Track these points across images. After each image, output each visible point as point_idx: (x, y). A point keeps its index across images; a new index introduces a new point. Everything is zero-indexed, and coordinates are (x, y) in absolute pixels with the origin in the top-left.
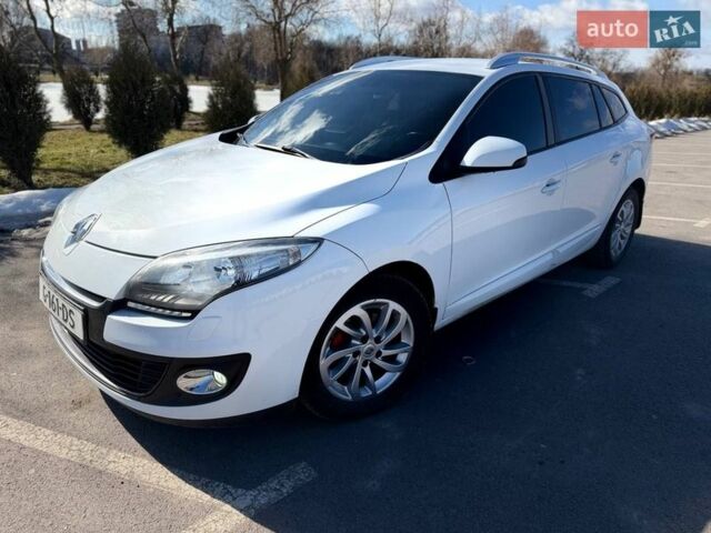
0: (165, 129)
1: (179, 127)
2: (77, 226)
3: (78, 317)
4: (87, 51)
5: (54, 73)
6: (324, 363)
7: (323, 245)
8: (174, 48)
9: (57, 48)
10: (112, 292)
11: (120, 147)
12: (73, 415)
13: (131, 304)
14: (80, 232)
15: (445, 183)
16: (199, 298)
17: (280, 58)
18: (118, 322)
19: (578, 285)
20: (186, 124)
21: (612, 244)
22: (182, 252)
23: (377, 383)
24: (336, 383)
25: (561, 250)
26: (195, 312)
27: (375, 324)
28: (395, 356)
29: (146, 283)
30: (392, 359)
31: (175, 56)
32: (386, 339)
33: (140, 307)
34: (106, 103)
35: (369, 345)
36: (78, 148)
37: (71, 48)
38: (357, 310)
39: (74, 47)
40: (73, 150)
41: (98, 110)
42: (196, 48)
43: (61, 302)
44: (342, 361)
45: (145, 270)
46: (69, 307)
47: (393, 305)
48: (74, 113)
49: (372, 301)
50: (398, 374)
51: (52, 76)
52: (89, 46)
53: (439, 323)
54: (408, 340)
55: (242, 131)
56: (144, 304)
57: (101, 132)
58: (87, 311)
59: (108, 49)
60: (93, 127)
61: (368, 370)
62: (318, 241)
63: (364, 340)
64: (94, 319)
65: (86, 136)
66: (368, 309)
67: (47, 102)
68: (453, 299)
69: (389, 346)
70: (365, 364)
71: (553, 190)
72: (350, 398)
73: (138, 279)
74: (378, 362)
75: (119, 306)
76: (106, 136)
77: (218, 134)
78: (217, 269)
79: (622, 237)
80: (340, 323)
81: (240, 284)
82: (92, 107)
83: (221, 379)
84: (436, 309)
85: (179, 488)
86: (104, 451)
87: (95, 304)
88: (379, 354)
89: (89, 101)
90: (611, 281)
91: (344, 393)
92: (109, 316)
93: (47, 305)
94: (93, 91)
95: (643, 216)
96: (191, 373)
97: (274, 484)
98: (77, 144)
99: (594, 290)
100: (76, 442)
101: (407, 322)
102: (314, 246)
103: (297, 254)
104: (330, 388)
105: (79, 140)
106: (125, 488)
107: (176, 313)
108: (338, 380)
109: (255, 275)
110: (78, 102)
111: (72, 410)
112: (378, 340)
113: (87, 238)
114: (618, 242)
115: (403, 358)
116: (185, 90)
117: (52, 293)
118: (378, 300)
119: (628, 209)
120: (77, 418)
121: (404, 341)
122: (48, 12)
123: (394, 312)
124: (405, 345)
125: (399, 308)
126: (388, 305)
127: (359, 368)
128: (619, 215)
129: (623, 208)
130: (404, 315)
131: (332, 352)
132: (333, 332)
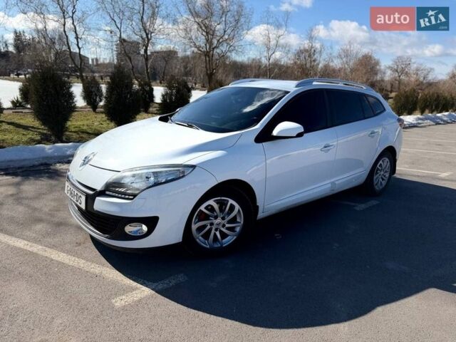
0: (138, 112)
1: (147, 111)
2: (86, 158)
3: (83, 199)
4: (97, 65)
5: (78, 78)
6: (194, 227)
7: (196, 169)
8: (147, 66)
9: (81, 65)
10: (99, 187)
11: (111, 121)
12: (76, 248)
13: (107, 193)
14: (87, 160)
15: (264, 143)
16: (138, 189)
17: (209, 72)
18: (101, 200)
19: (353, 204)
20: (151, 109)
21: (375, 183)
22: (131, 170)
23: (224, 241)
24: (200, 238)
25: (337, 183)
26: (135, 196)
27: (222, 210)
28: (234, 227)
29: (114, 183)
30: (232, 229)
31: (147, 70)
32: (228, 218)
33: (111, 193)
34: (105, 98)
35: (219, 220)
36: (88, 122)
37: (88, 63)
38: (211, 202)
39: (90, 62)
40: (86, 123)
41: (101, 101)
42: (162, 64)
43: (76, 192)
44: (205, 226)
45: (114, 177)
46: (79, 194)
47: (231, 201)
48: (87, 102)
49: (219, 198)
50: (235, 237)
51: (76, 79)
52: (99, 63)
53: (261, 215)
54: (241, 220)
55: (171, 116)
56: (113, 192)
57: (102, 113)
58: (87, 196)
59: (110, 64)
60: (98, 110)
61: (218, 233)
62: (193, 167)
63: (216, 217)
64: (90, 199)
65: (92, 114)
66: (217, 202)
67: (75, 97)
68: (269, 203)
69: (229, 222)
70: (216, 230)
71: (329, 150)
72: (208, 246)
73: (111, 180)
74: (224, 230)
75: (102, 193)
76: (104, 115)
77: (159, 117)
78: (147, 177)
79: (383, 179)
80: (202, 208)
81: (156, 184)
82: (98, 99)
83: (145, 228)
84: (258, 207)
85: (122, 280)
86: (90, 264)
87: (91, 192)
88: (224, 226)
89: (96, 95)
90: (374, 202)
91: (206, 244)
92: (97, 198)
93: (68, 195)
94: (99, 90)
95: (397, 168)
96: (131, 224)
97: (167, 281)
98: (88, 120)
99: (361, 207)
100: (77, 259)
101: (239, 210)
102: (191, 169)
103: (183, 172)
104: (198, 240)
105: (90, 117)
106: (98, 278)
107: (127, 197)
108: (202, 236)
109: (164, 181)
110: (90, 95)
111: (76, 246)
112: (223, 219)
113: (90, 163)
114: (380, 181)
115: (238, 229)
116: (152, 90)
117: (72, 188)
118: (222, 198)
119: (385, 163)
120: (78, 250)
121: (238, 220)
122: (78, 45)
123: (231, 205)
124: (239, 222)
125: (234, 203)
126: (228, 201)
127: (213, 231)
128: (378, 166)
129: (381, 162)
130: (237, 207)
131: (199, 221)
132: (199, 212)
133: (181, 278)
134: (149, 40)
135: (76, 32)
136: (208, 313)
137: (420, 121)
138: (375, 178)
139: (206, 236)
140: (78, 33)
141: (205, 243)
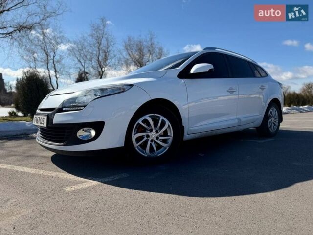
3: (46, 119)
6: (134, 137)
13: (64, 109)
19: (255, 140)
21: (269, 126)
23: (159, 151)
26: (85, 106)
27: (156, 125)
28: (166, 140)
30: (164, 141)
32: (160, 132)
33: (67, 109)
35: (153, 133)
38: (147, 117)
43: (41, 116)
44: (142, 137)
46: (43, 117)
47: (162, 118)
49: (153, 114)
50: (167, 148)
53: (186, 136)
54: (171, 134)
56: (69, 107)
58: (48, 115)
61: (153, 144)
62: (132, 85)
63: (151, 131)
66: (152, 118)
68: (192, 125)
69: (161, 135)
70: (152, 141)
72: (146, 155)
74: (158, 141)
75: (60, 110)
79: (274, 124)
80: (140, 121)
83: (93, 133)
84: (183, 127)
85: (74, 178)
86: (48, 172)
87: (52, 112)
88: (158, 138)
92: (56, 114)
97: (112, 177)
99: (261, 141)
100: (38, 170)
101: (169, 126)
102: (130, 87)
103: (123, 89)
104: (137, 149)
106: (53, 178)
108: (140, 146)
111: (39, 165)
112: (157, 132)
114: (272, 125)
118: (155, 115)
119: (274, 111)
121: (169, 134)
122: (56, 76)
123: (162, 120)
124: (169, 136)
125: (165, 119)
126: (160, 117)
127: (149, 142)
128: (269, 113)
129: (271, 110)
130: (167, 123)
131: (138, 132)
132: (137, 125)
133: (124, 175)
134: (103, 72)
135: (55, 68)
136: (148, 191)
137: (289, 111)
138: (269, 121)
139: (144, 146)
140: (56, 69)
141: (144, 153)
